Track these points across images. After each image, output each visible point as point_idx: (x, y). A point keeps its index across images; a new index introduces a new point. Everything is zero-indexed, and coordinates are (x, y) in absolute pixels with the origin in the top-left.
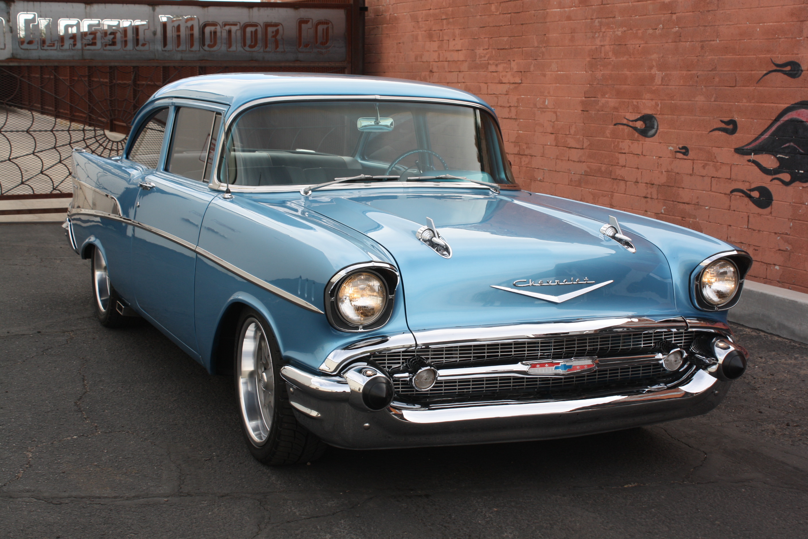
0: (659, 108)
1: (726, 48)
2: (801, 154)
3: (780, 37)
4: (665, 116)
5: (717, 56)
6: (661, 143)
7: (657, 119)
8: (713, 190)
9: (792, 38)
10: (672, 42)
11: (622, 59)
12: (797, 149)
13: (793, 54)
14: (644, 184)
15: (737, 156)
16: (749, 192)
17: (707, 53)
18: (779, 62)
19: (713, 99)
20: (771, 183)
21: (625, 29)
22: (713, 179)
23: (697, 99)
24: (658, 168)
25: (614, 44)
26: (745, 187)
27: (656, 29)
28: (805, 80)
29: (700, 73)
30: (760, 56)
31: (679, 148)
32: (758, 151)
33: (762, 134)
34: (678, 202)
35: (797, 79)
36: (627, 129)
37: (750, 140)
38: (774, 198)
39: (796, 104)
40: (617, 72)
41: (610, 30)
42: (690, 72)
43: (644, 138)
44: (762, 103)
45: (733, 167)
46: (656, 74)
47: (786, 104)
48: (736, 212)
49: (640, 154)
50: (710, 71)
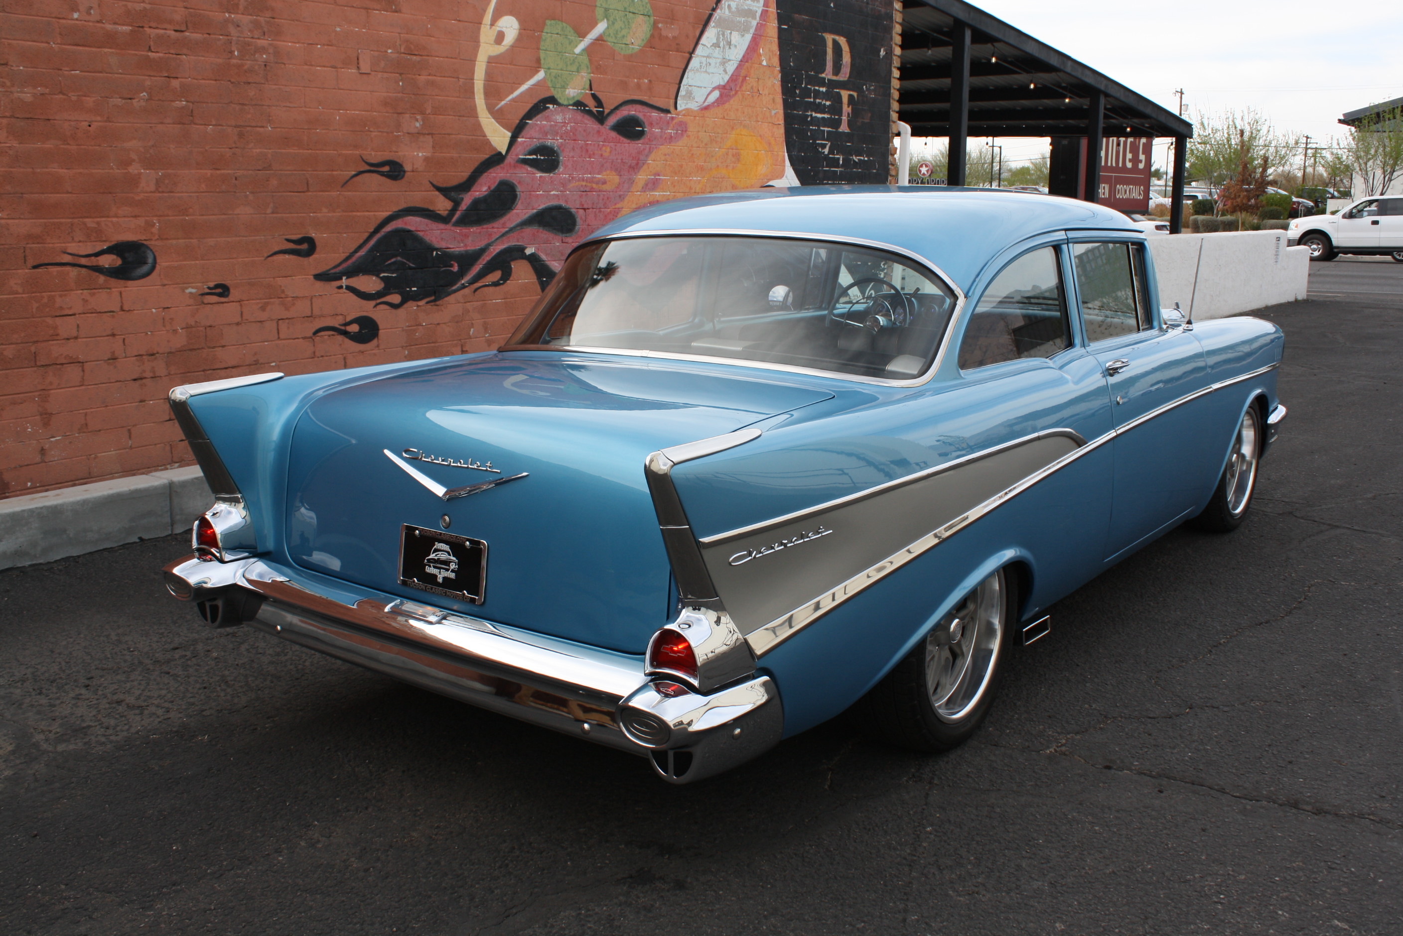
0: (155, 230)
1: (286, 138)
2: (411, 268)
3: (372, 129)
4: (170, 241)
5: (270, 149)
6: (165, 285)
7: (152, 248)
8: (282, 336)
9: (387, 133)
10: (174, 123)
11: (39, 145)
12: (406, 264)
13: (391, 151)
14: (135, 358)
15: (319, 284)
16: (343, 328)
17: (252, 145)
18: (372, 161)
19: (269, 211)
20: (375, 309)
22: (280, 322)
23: (237, 211)
24: (164, 326)
25: (12, 116)
26: (336, 322)
27: (133, 99)
28: (410, 183)
29: (239, 173)
30: (344, 152)
31: (209, 288)
32: (351, 273)
33: (356, 251)
34: (214, 370)
35: (398, 182)
36: (73, 272)
37: (339, 261)
38: (380, 327)
39: (400, 211)
40: (30, 170)
42: (218, 172)
43: (122, 282)
44: (352, 211)
45: (314, 300)
46: (140, 174)
47: (387, 211)
48: (325, 358)
49: (117, 309)
50: (260, 170)
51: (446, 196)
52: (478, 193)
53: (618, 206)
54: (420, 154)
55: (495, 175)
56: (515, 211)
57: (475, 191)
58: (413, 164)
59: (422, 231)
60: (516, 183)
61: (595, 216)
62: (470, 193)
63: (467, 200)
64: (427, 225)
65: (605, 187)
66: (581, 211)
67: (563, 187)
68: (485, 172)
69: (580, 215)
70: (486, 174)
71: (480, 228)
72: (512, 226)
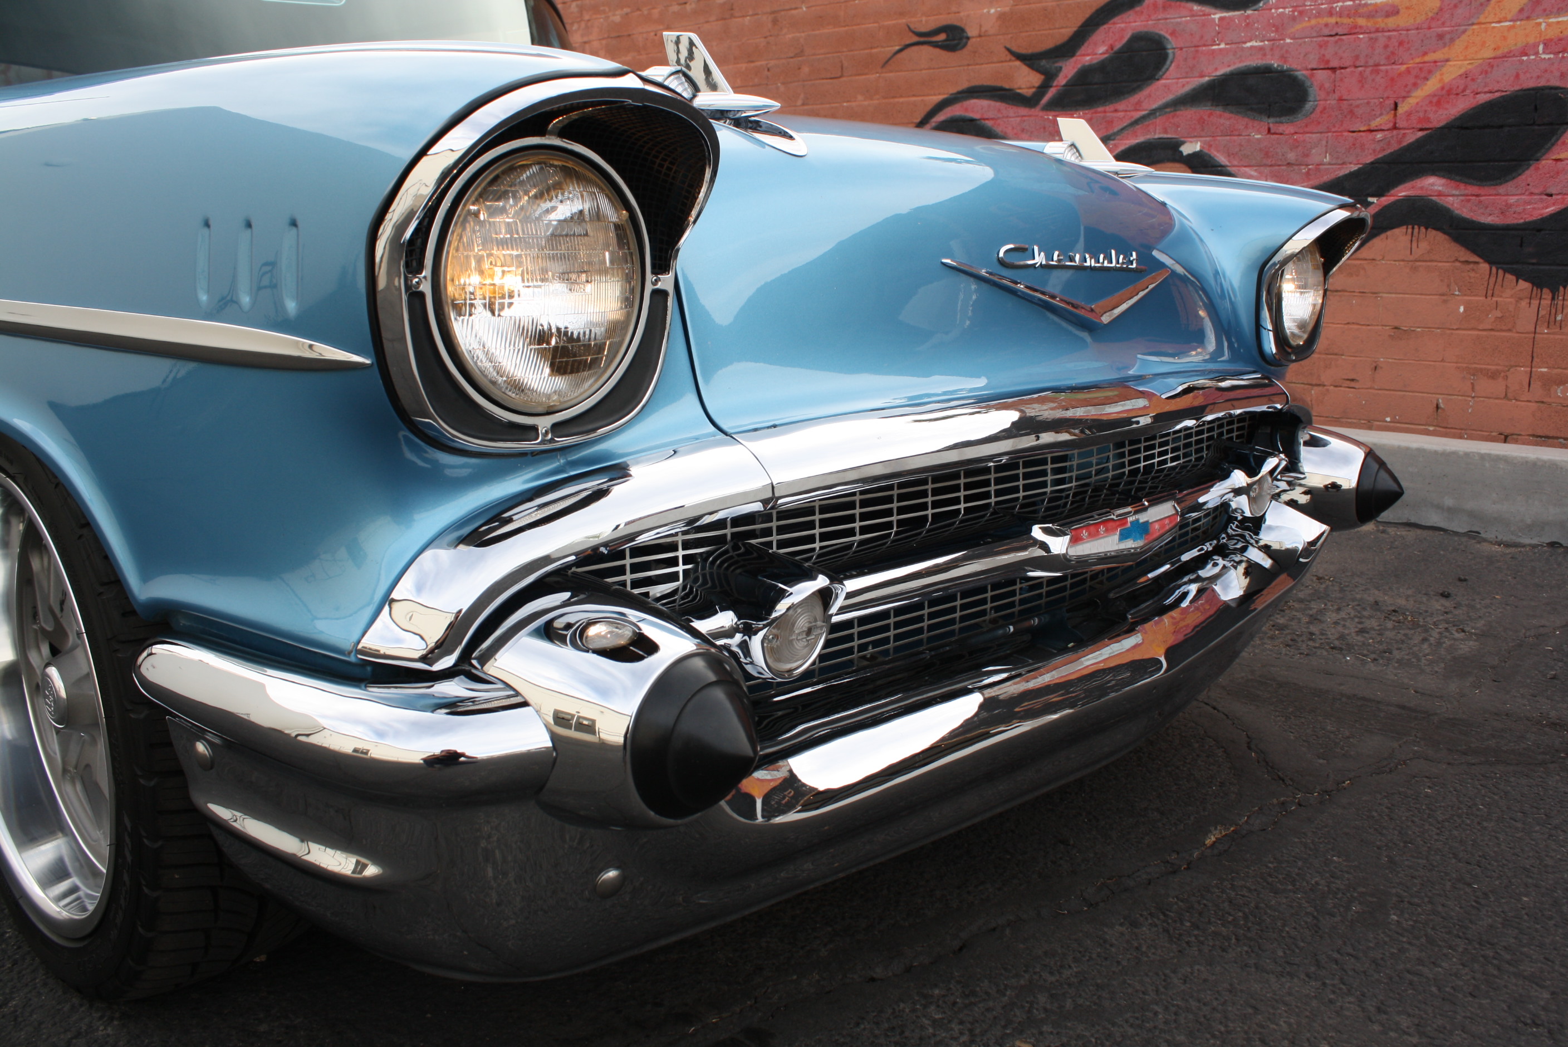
1: (821, 17)
5: (803, 32)
13: (949, 13)
17: (785, 30)
18: (923, 29)
19: (799, 102)
21: (626, 10)
25: (608, 37)
27: (686, 3)
29: (772, 63)
30: (886, 23)
35: (958, 54)
39: (959, 93)
41: (598, 16)
42: (752, 65)
44: (894, 97)
47: (939, 94)
50: (792, 58)
51: (1031, 67)
52: (1088, 58)
53: (1431, 57)
54: (992, 11)
55: (1123, 25)
56: (1163, 82)
57: (1084, 55)
58: (981, 26)
59: (992, 119)
60: (1168, 36)
61: (1362, 80)
62: (1074, 59)
63: (1068, 70)
64: (999, 111)
65: (1391, 22)
66: (1322, 75)
67: (1277, 31)
68: (1104, 24)
69: (1319, 82)
70: (1105, 26)
71: (1093, 111)
72: (1154, 106)
